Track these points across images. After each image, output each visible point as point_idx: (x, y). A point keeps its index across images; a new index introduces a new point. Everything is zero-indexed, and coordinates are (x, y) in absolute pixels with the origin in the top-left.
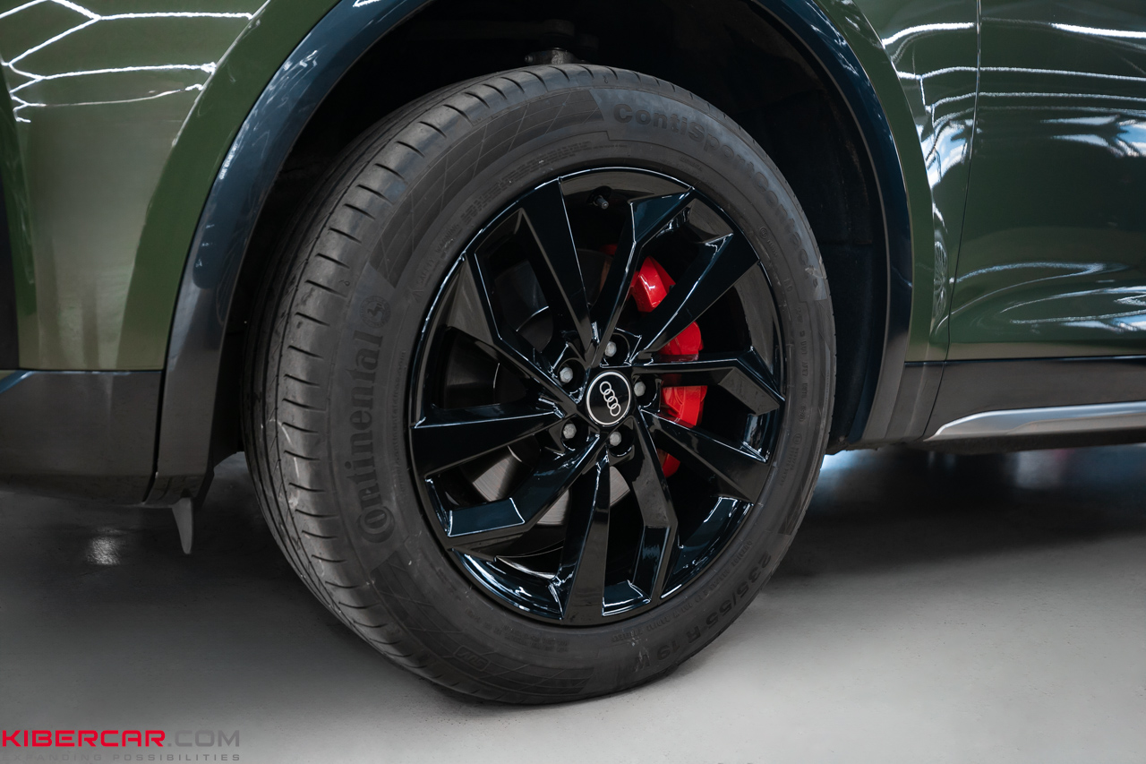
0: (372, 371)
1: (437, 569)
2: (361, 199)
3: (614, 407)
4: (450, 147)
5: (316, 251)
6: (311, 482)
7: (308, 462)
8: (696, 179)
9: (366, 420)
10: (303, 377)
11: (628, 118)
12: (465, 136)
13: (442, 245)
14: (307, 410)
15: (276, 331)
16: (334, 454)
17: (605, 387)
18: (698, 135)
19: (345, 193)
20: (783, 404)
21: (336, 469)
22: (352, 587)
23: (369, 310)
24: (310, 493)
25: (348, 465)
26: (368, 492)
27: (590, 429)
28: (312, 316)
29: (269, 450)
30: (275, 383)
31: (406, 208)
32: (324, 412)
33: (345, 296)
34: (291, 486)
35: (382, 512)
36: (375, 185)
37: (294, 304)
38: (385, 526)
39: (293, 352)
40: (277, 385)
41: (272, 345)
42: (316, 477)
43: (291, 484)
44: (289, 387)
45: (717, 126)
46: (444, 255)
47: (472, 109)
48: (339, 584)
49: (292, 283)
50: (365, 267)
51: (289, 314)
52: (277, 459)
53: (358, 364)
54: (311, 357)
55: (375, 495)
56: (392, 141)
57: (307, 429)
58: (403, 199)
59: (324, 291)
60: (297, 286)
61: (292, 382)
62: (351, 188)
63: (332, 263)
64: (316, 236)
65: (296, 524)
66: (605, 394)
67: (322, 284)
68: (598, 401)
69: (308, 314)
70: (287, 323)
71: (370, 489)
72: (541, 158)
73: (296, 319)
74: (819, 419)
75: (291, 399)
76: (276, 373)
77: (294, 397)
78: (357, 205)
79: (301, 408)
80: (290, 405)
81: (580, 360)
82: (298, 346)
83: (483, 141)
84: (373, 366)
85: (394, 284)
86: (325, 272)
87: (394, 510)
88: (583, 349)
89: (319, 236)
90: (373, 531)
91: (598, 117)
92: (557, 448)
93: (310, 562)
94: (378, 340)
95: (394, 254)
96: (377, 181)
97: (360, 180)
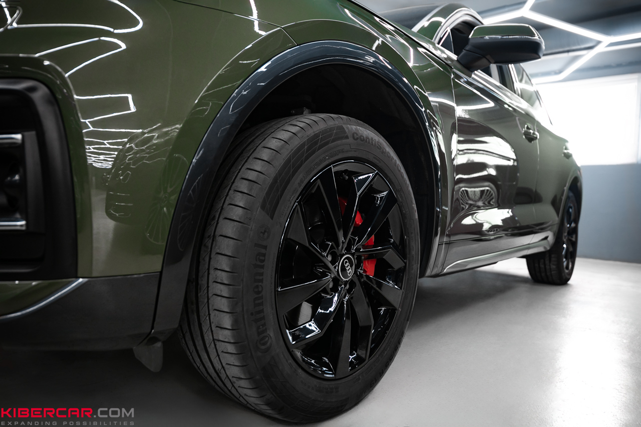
0: (262, 264)
1: (289, 362)
2: (252, 175)
3: (350, 271)
4: (292, 150)
5: (227, 202)
6: (232, 325)
7: (231, 314)
8: (378, 166)
9: (260, 289)
10: (228, 270)
11: (358, 138)
12: (298, 145)
13: (290, 198)
14: (231, 287)
15: (205, 245)
16: (245, 309)
17: (346, 262)
18: (380, 147)
19: (239, 172)
20: (405, 263)
21: (246, 317)
22: (250, 378)
23: (261, 232)
24: (231, 331)
25: (252, 314)
26: (261, 327)
27: (340, 283)
28: (231, 236)
29: (200, 309)
30: (206, 274)
31: (275, 180)
32: (240, 287)
33: (249, 225)
34: (217, 328)
35: (267, 336)
36: (258, 169)
37: (218, 230)
38: (268, 344)
39: (220, 256)
40: (209, 274)
41: (202, 252)
42: (235, 322)
43: (217, 327)
44: (218, 275)
46: (291, 203)
47: (299, 132)
48: (243, 377)
49: (214, 218)
50: (258, 210)
51: (214, 236)
52: (207, 313)
53: (256, 261)
54: (232, 258)
55: (264, 328)
56: (260, 147)
57: (231, 297)
58: (273, 175)
59: (237, 223)
60: (218, 221)
61: (220, 272)
62: (242, 170)
63: (241, 208)
64: (226, 194)
65: (218, 348)
66: (346, 265)
67: (236, 219)
68: (344, 269)
69: (228, 236)
70: (213, 241)
71: (262, 325)
72: (327, 156)
73: (220, 239)
75: (219, 281)
76: (207, 267)
77: (222, 280)
78: (250, 178)
79: (227, 286)
80: (219, 284)
81: (336, 250)
82: (223, 253)
83: (306, 147)
84: (263, 261)
85: (272, 218)
86: (237, 213)
87: (272, 335)
88: (338, 246)
89: (227, 195)
90: (263, 347)
91: (347, 137)
92: (328, 294)
93: (223, 367)
94: (265, 247)
95: (271, 203)
96: (258, 166)
97: (247, 166)
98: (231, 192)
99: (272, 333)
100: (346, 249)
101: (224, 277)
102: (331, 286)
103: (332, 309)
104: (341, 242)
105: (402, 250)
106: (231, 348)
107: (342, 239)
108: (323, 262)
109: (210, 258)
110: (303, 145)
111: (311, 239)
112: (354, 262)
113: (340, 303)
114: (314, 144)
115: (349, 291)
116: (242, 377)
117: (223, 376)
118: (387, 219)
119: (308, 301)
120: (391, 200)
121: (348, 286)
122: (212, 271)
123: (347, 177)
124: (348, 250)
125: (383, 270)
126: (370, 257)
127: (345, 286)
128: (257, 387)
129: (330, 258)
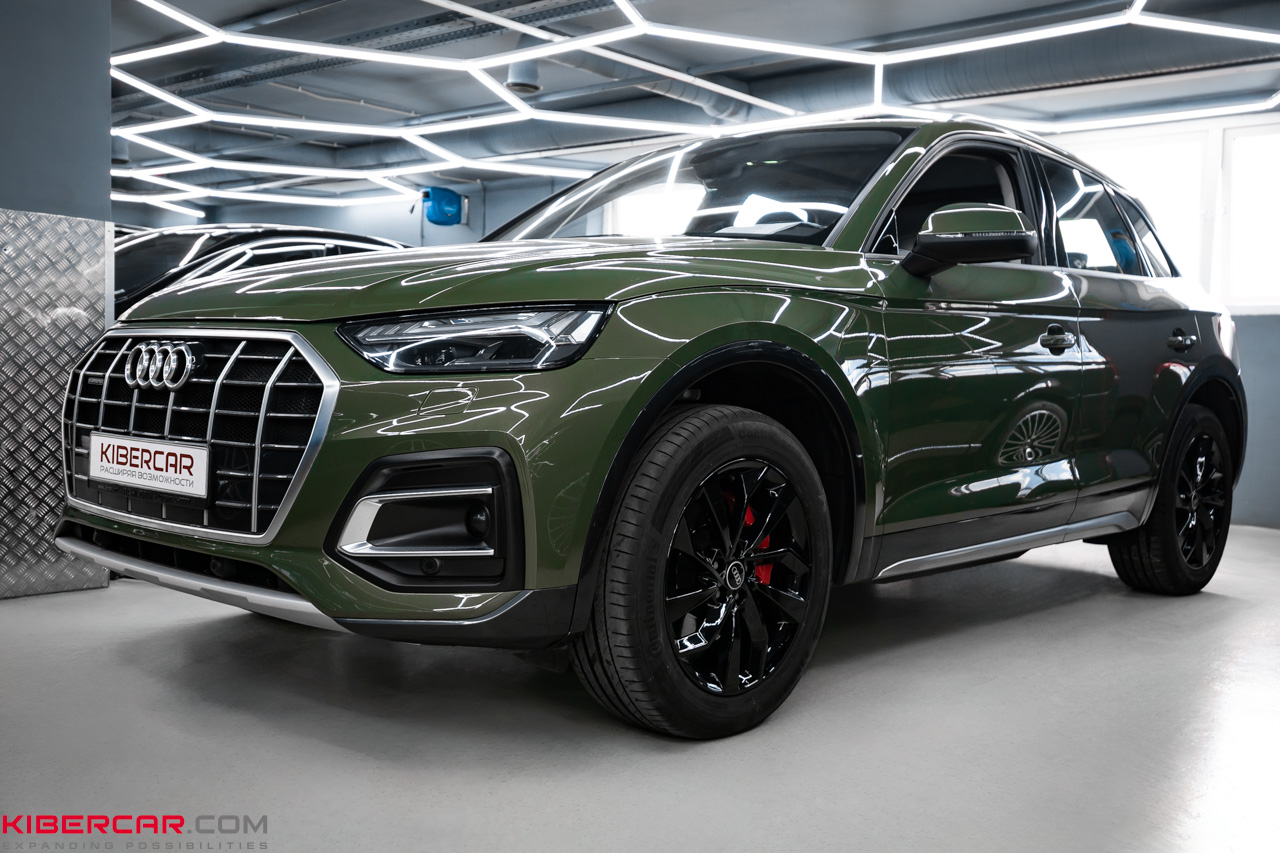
0: (653, 575)
2: (641, 493)
3: (739, 580)
5: (619, 519)
6: (628, 631)
7: (627, 621)
9: (651, 599)
10: (624, 581)
16: (639, 616)
17: (735, 570)
18: (772, 438)
20: (811, 568)
21: (639, 624)
22: (643, 681)
23: (652, 546)
24: (627, 636)
25: (645, 621)
26: (652, 633)
27: (728, 592)
28: (627, 552)
32: (635, 597)
36: (647, 486)
37: (612, 545)
39: (615, 569)
40: (605, 585)
42: (631, 629)
44: (614, 586)
45: (778, 432)
47: (682, 442)
49: (607, 534)
50: (649, 526)
51: (609, 550)
54: (628, 571)
57: (628, 605)
58: (661, 490)
59: (632, 540)
60: (611, 536)
61: (616, 583)
63: (632, 525)
66: (734, 573)
67: (629, 536)
68: (731, 576)
69: (622, 550)
70: (609, 555)
73: (615, 553)
74: (828, 575)
75: (616, 591)
76: (603, 579)
77: (619, 591)
78: (639, 495)
79: (624, 596)
80: (615, 594)
81: (722, 556)
82: (619, 566)
83: (691, 457)
84: (653, 573)
85: (661, 533)
86: (630, 530)
87: (662, 641)
88: (724, 551)
89: (619, 511)
90: (654, 652)
91: (733, 438)
92: (715, 604)
93: (617, 672)
94: (655, 560)
95: (660, 519)
96: (646, 483)
97: (634, 483)
98: (623, 509)
99: (661, 638)
100: (734, 555)
101: (620, 588)
102: (718, 595)
103: (719, 621)
104: (728, 547)
105: (806, 554)
106: (626, 653)
107: (728, 543)
108: (708, 570)
109: (606, 571)
110: (687, 458)
111: (696, 549)
112: (744, 568)
113: (728, 615)
114: (700, 452)
115: (738, 602)
116: (635, 679)
117: (615, 681)
118: (786, 514)
119: (692, 613)
120: (789, 493)
121: (737, 596)
122: (608, 583)
123: (733, 478)
124: (737, 556)
125: (782, 578)
126: (765, 562)
127: (734, 597)
128: (648, 689)
129: (716, 566)
